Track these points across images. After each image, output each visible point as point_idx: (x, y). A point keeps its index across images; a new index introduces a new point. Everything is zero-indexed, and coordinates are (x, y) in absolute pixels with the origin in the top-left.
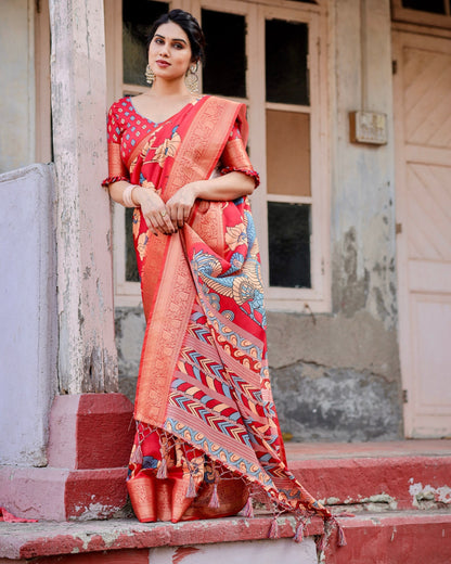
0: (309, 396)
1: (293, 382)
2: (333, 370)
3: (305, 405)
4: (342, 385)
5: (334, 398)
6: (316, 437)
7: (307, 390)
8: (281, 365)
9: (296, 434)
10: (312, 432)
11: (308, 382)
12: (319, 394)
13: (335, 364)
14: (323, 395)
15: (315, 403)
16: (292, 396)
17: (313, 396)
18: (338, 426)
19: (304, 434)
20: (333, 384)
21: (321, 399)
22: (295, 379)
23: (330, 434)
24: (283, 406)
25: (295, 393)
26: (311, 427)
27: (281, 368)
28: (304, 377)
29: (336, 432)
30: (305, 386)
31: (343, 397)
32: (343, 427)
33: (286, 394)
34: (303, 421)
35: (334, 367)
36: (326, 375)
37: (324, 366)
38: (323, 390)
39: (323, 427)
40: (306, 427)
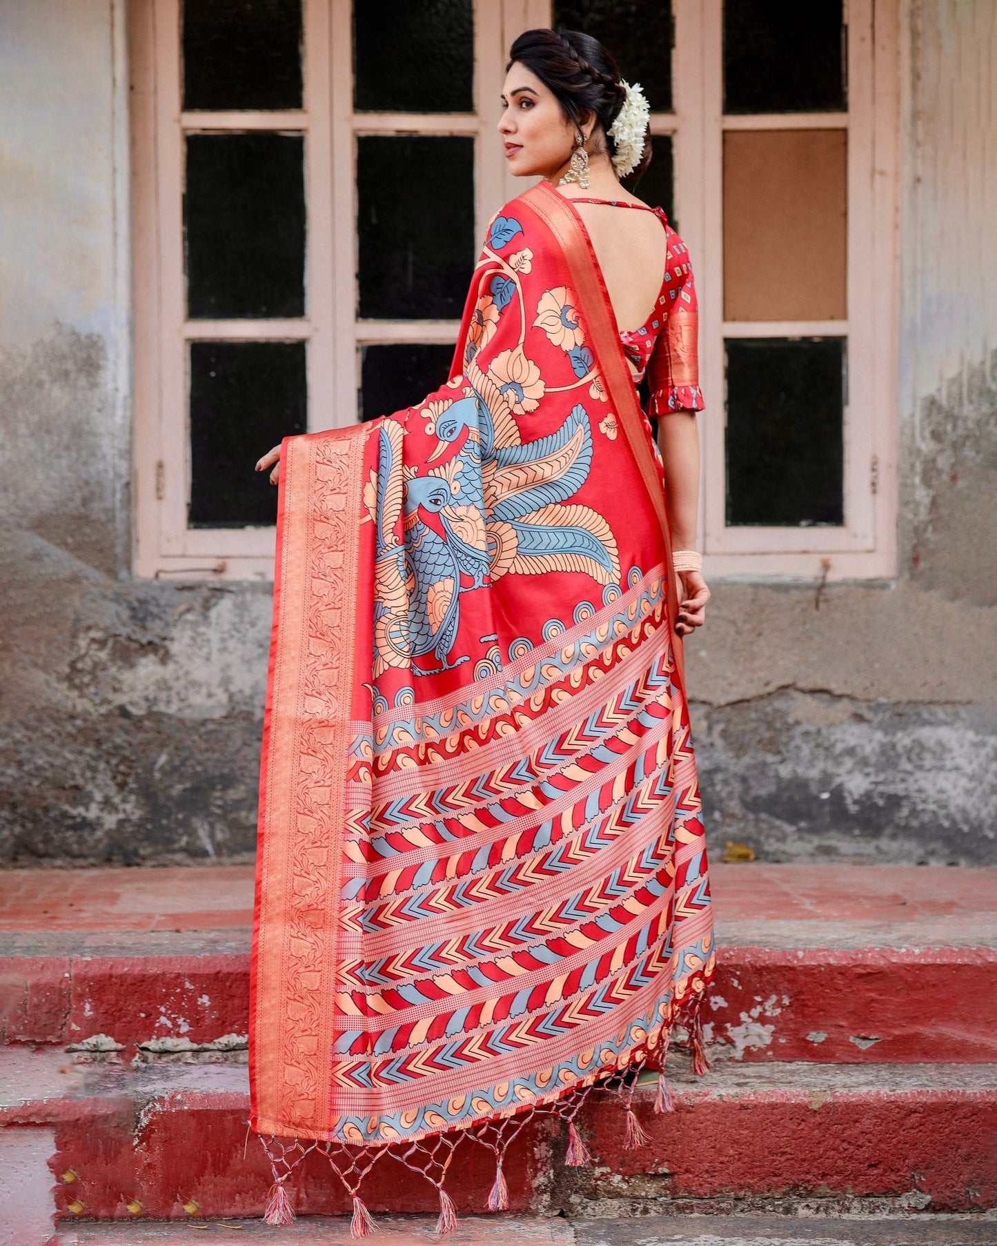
0: (811, 764)
1: (767, 735)
2: (878, 708)
3: (800, 784)
4: (903, 739)
5: (880, 769)
6: (828, 851)
7: (806, 751)
8: (733, 697)
9: (771, 846)
10: (816, 841)
11: (807, 734)
12: (837, 760)
13: (885, 694)
14: (849, 763)
15: (826, 779)
16: (764, 764)
17: (820, 765)
18: (889, 830)
19: (793, 846)
20: (879, 736)
21: (842, 770)
22: (770, 726)
23: (868, 847)
24: (737, 787)
25: (770, 758)
26: (813, 831)
27: (733, 704)
28: (797, 723)
29: (884, 843)
30: (798, 741)
31: (905, 765)
32: (904, 831)
33: (747, 760)
34: (793, 816)
35: (882, 700)
36: (859, 718)
37: (852, 698)
38: (851, 752)
39: (847, 831)
40: (800, 830)
